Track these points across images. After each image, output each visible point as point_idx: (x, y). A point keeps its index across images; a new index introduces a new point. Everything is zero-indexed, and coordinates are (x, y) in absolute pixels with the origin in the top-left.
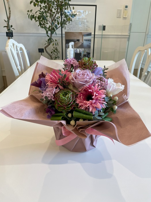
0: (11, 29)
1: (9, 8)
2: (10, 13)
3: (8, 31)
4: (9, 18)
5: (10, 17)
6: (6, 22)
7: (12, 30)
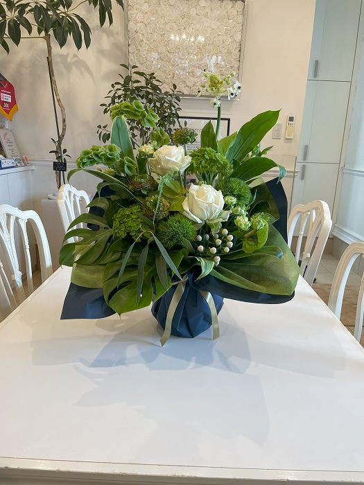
0: (64, 156)
1: (64, 121)
2: (64, 130)
3: (57, 161)
4: (61, 138)
5: (63, 136)
6: (55, 142)
7: (66, 158)
